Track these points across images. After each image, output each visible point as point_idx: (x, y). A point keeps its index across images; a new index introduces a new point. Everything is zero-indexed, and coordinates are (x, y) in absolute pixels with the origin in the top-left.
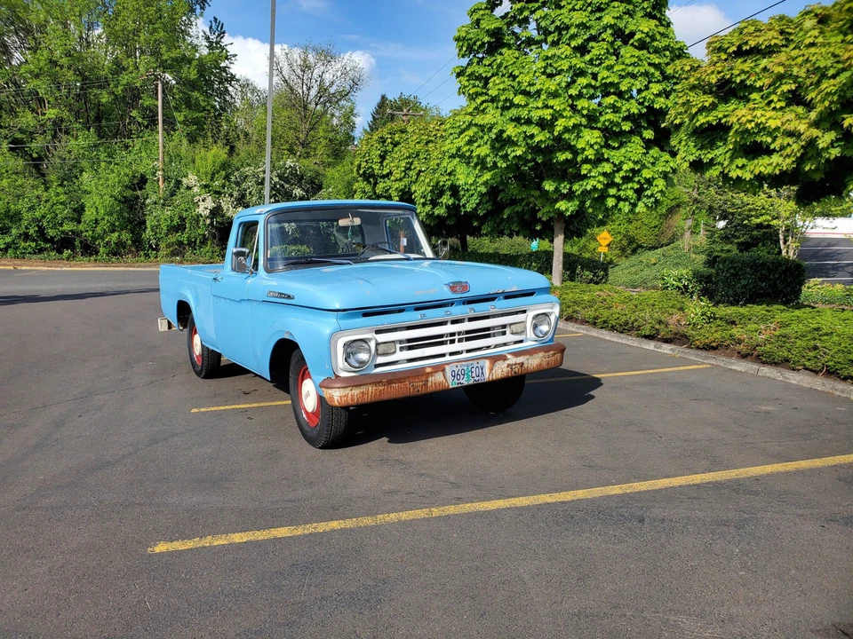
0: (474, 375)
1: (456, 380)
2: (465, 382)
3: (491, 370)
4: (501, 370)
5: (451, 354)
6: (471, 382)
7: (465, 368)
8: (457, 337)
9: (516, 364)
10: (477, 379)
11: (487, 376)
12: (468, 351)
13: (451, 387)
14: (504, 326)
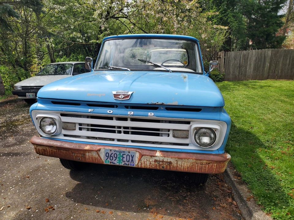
0: (125, 159)
1: (109, 159)
2: (117, 163)
3: (140, 160)
4: (147, 163)
5: (119, 140)
6: (122, 164)
7: (118, 154)
8: (122, 130)
9: (163, 161)
10: (127, 163)
11: (136, 163)
12: (133, 141)
13: (105, 163)
14: (169, 130)
